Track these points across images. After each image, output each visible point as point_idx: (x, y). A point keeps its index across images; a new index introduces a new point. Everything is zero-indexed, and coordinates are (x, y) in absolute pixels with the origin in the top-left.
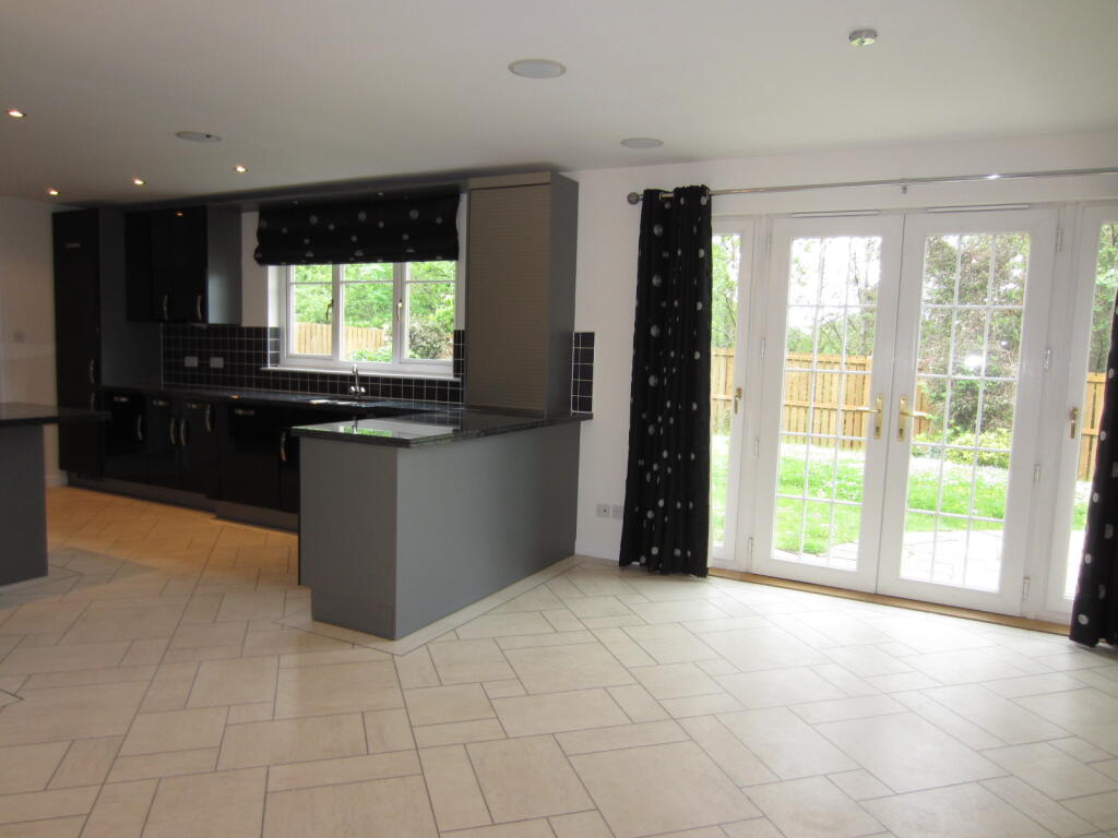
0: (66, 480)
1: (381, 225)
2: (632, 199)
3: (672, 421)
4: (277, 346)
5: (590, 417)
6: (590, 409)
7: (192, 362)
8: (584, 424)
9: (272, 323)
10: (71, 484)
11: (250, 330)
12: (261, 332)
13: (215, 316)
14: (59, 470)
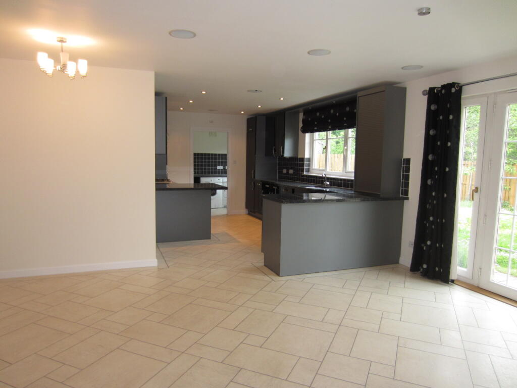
0: (247, 213)
1: (337, 114)
2: (424, 93)
3: (435, 202)
4: (309, 165)
5: (407, 199)
6: (408, 195)
7: (285, 171)
8: (405, 201)
9: (307, 156)
10: (249, 214)
11: (300, 158)
12: (303, 159)
13: (287, 153)
14: (245, 209)
